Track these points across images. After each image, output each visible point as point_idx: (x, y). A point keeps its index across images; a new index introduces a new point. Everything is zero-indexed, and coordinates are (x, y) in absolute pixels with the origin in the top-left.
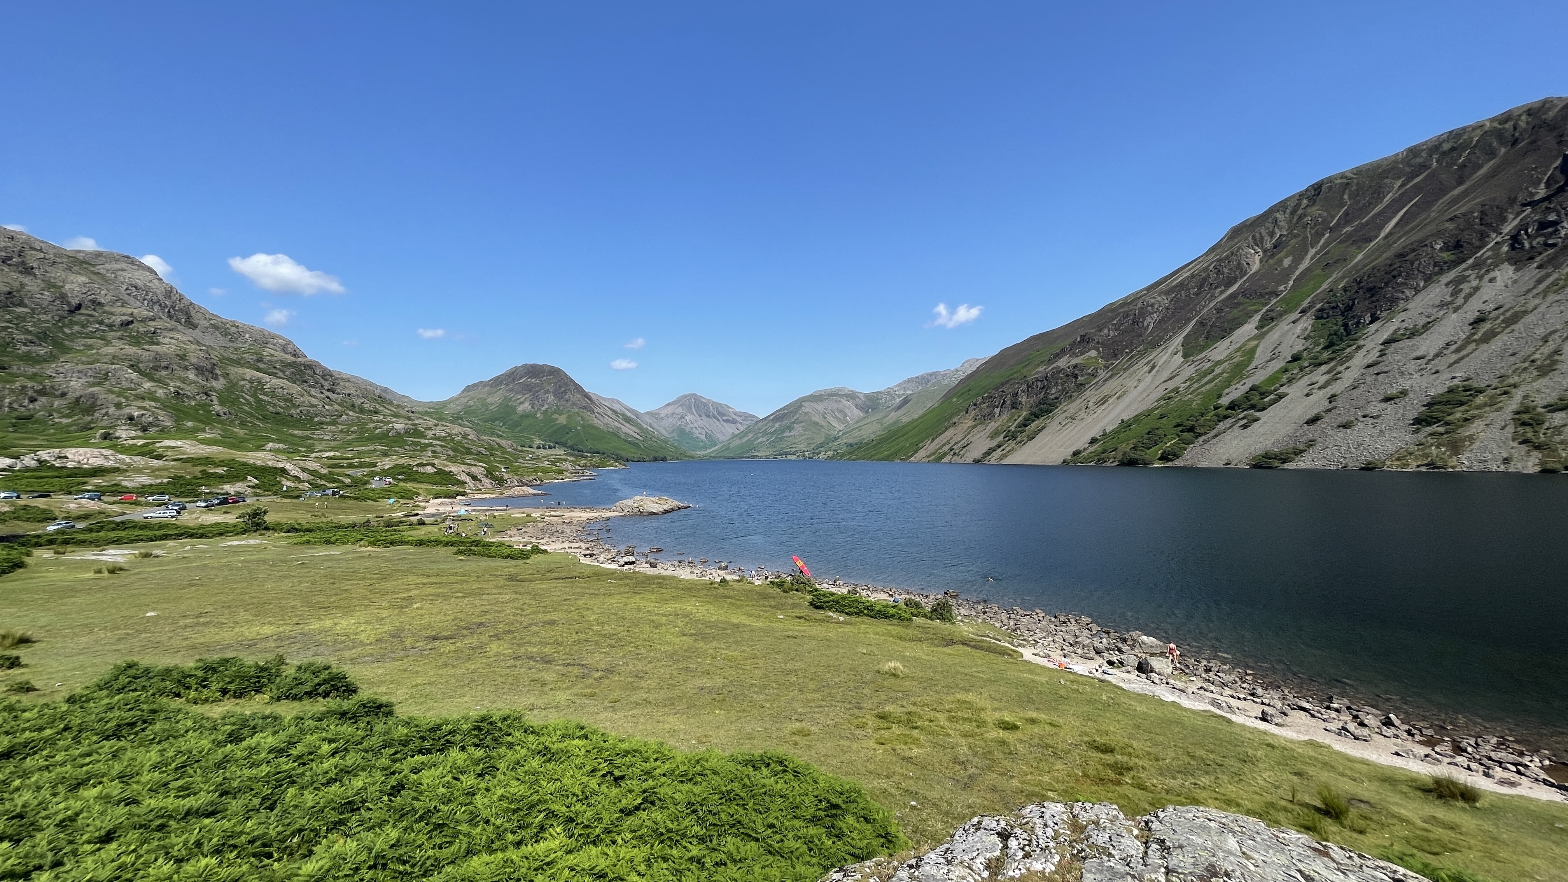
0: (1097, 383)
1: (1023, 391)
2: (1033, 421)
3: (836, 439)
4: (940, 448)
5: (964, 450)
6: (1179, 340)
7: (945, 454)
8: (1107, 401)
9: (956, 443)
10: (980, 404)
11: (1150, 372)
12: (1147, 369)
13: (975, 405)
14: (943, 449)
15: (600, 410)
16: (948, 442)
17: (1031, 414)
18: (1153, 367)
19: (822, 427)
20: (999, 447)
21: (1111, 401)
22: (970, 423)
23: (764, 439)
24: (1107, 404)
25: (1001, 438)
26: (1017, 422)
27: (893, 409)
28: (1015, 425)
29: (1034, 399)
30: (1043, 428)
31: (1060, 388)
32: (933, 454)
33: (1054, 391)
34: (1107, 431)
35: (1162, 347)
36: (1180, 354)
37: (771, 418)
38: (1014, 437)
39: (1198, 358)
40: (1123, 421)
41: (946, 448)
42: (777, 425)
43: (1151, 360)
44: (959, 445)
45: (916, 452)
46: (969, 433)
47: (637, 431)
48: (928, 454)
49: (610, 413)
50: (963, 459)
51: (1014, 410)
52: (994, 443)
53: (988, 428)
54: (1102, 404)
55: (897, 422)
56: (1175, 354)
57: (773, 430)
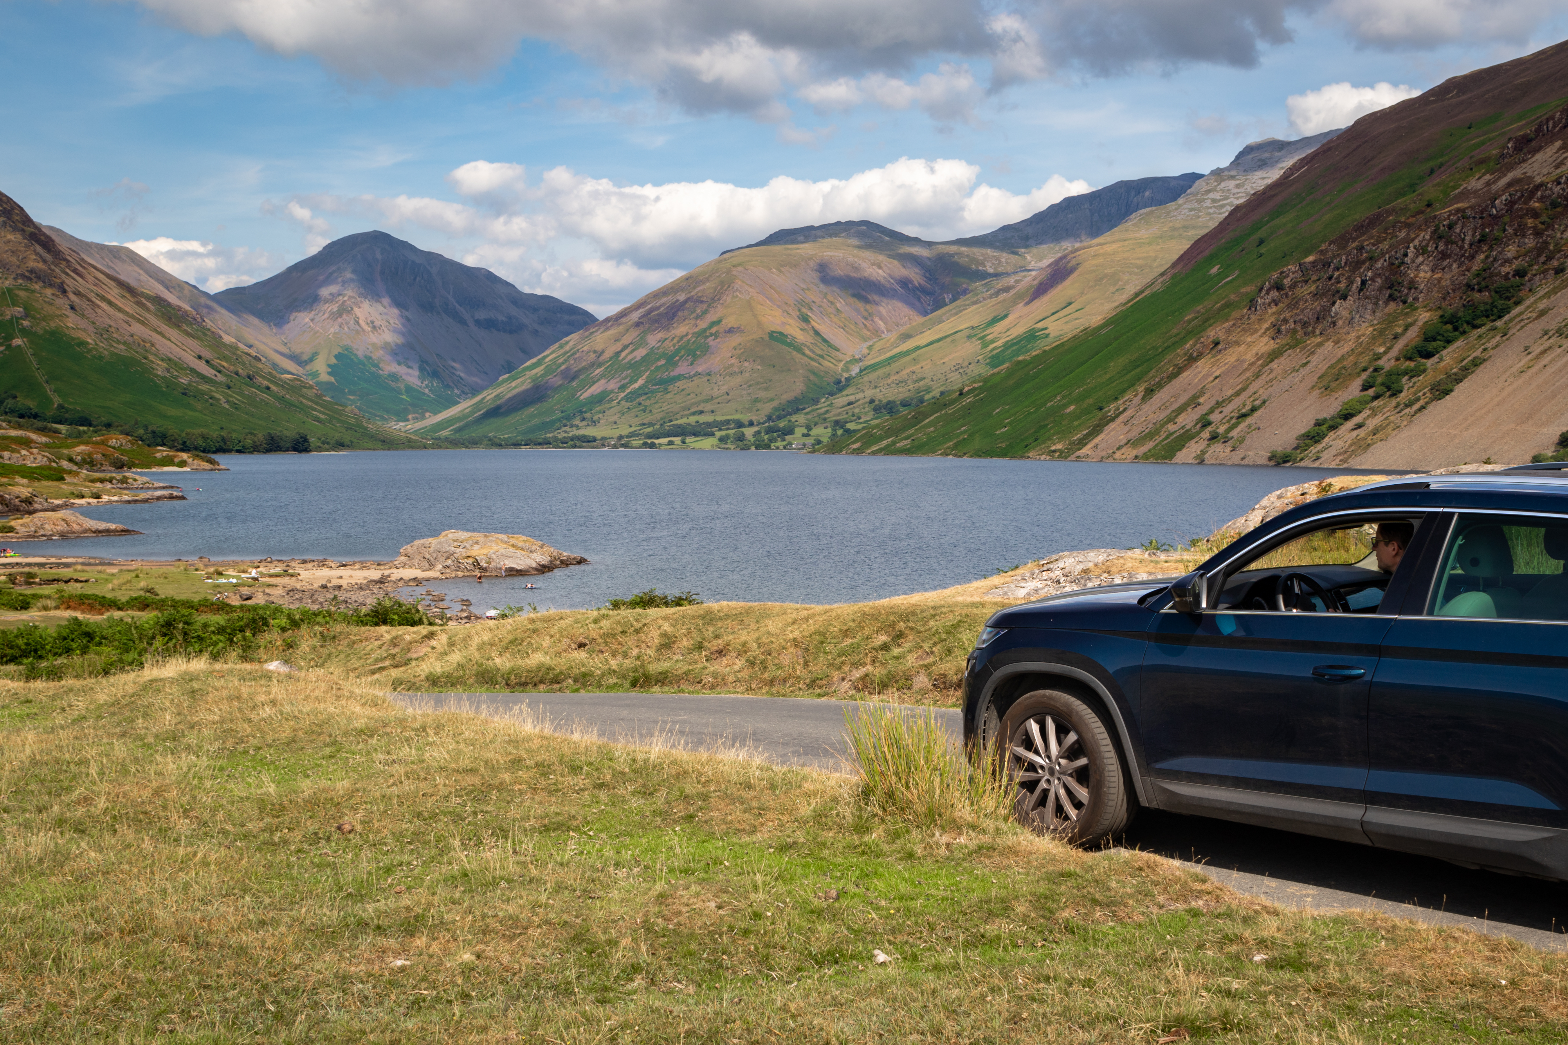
1: (1422, 250)
2: (1449, 342)
3: (840, 386)
4: (1171, 419)
5: (1243, 426)
7: (1186, 437)
9: (1219, 404)
10: (1293, 286)
13: (1278, 287)
14: (1180, 420)
15: (81, 284)
16: (1193, 402)
17: (1446, 320)
19: (798, 349)
20: (1347, 417)
22: (1264, 344)
23: (613, 385)
25: (1353, 391)
26: (1400, 345)
27: (1019, 297)
28: (1394, 352)
29: (1451, 275)
30: (1476, 363)
31: (1530, 242)
32: (1150, 435)
33: (1511, 251)
37: (635, 316)
38: (1391, 389)
41: (1188, 419)
42: (653, 339)
44: (1228, 409)
45: (1097, 430)
46: (1257, 376)
47: (207, 354)
48: (1134, 434)
49: (114, 293)
50: (1240, 453)
51: (1392, 306)
52: (1331, 407)
53: (1314, 360)
55: (1032, 336)
57: (641, 353)
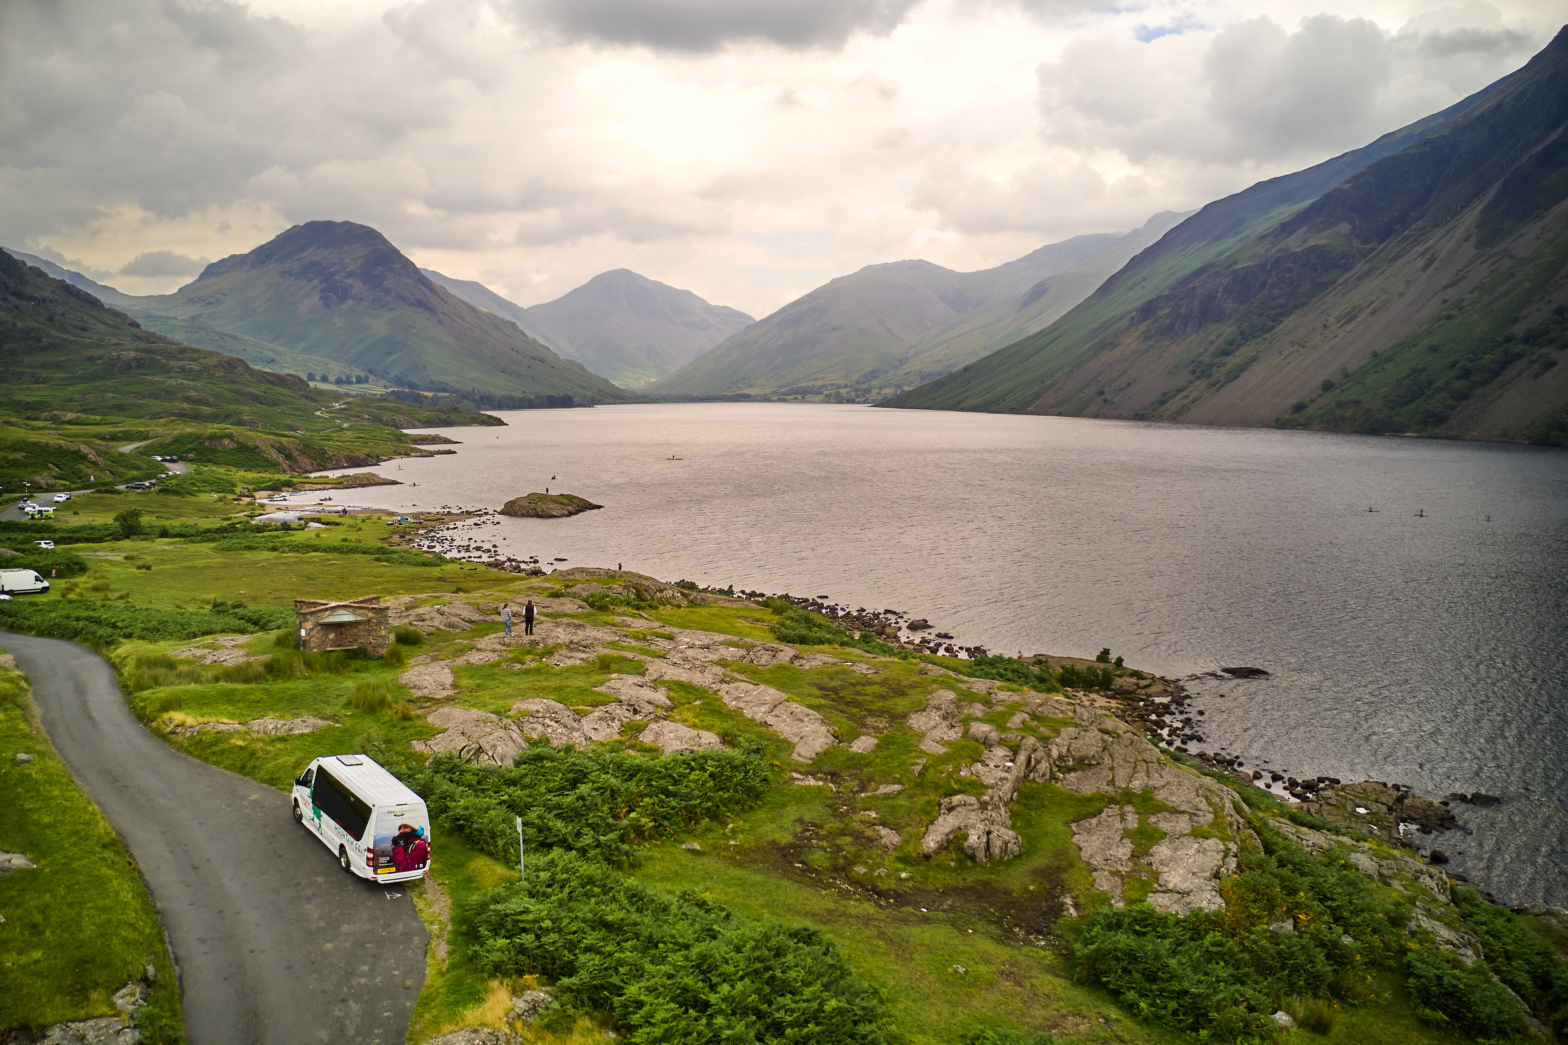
0: (1346, 282)
2: (1242, 345)
6: (1473, 214)
8: (1355, 317)
9: (1109, 382)
11: (1424, 269)
12: (1421, 263)
14: (1088, 390)
16: (1095, 380)
17: (1239, 333)
18: (1431, 261)
20: (1178, 391)
21: (1362, 316)
22: (1137, 345)
24: (1354, 323)
26: (1213, 348)
28: (1209, 353)
29: (1245, 306)
30: (1253, 360)
31: (1287, 287)
33: (1276, 292)
34: (1350, 371)
35: (1447, 228)
36: (1473, 240)
38: (1207, 374)
39: (1496, 250)
40: (1375, 355)
41: (1091, 390)
43: (1428, 249)
44: (1114, 385)
54: (1348, 322)
56: (1466, 240)
